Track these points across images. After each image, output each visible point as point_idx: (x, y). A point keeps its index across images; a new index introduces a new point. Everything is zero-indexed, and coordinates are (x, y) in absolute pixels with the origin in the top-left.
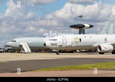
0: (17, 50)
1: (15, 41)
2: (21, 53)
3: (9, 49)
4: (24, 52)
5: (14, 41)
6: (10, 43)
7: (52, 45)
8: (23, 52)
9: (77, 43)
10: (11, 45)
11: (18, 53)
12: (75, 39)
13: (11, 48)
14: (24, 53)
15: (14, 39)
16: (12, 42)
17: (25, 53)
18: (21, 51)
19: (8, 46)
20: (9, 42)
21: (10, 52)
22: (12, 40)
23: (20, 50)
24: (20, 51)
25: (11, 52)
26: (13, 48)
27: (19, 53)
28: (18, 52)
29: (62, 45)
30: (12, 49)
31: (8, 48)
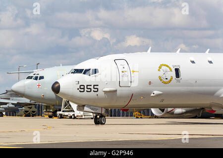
0: (47, 107)
1: (42, 78)
2: (62, 117)
3: (19, 105)
4: (71, 114)
5: (36, 78)
6: (22, 84)
7: (82, 88)
8: (66, 114)
9: (165, 83)
10: (28, 91)
11: (50, 117)
12: (160, 68)
13: (27, 101)
14: (71, 117)
15: (36, 71)
16: (30, 80)
17: (75, 118)
18: (61, 112)
19: (17, 94)
20: (19, 80)
21: (21, 116)
22: (31, 75)
23: (58, 108)
24: (56, 111)
25: (27, 115)
26: (33, 102)
27: (55, 119)
28: (50, 114)
29: (116, 91)
30: (30, 104)
31: (15, 101)
